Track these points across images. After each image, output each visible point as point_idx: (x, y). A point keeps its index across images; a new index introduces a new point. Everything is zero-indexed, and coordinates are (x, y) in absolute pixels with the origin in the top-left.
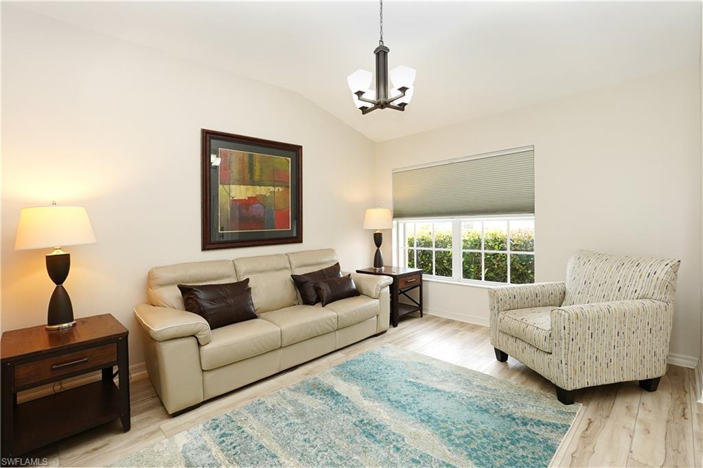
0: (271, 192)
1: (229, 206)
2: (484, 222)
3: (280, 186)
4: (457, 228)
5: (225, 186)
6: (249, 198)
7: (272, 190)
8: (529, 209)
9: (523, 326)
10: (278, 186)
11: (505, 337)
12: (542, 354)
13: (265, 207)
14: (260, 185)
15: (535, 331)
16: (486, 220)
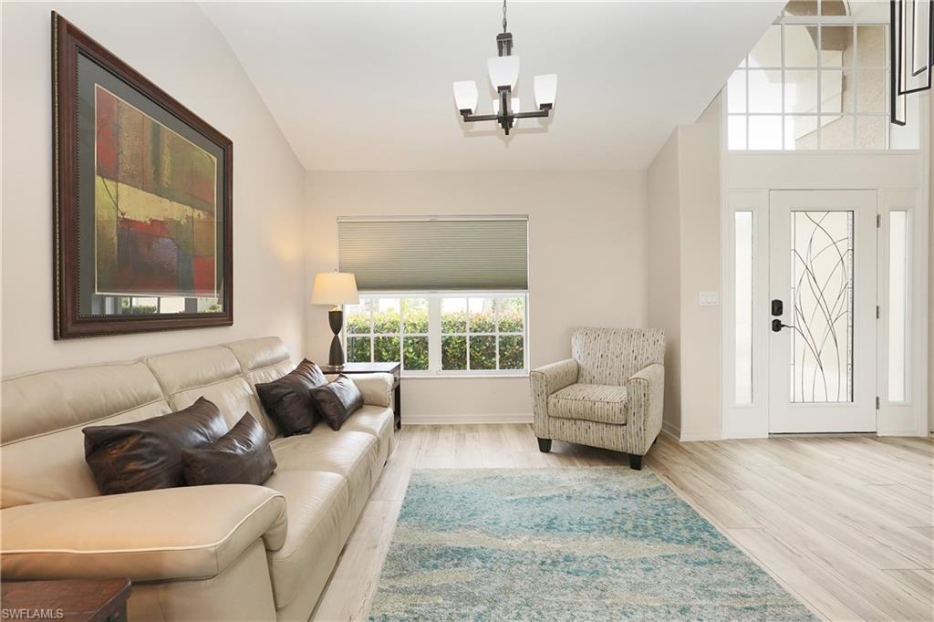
0: (188, 217)
1: (115, 232)
2: (470, 299)
3: (202, 210)
4: (435, 307)
5: (108, 182)
6: (153, 221)
7: (190, 214)
8: (521, 285)
9: (588, 405)
10: (198, 209)
11: (558, 423)
12: (614, 428)
13: (179, 247)
14: (171, 198)
15: (607, 406)
16: (472, 297)
